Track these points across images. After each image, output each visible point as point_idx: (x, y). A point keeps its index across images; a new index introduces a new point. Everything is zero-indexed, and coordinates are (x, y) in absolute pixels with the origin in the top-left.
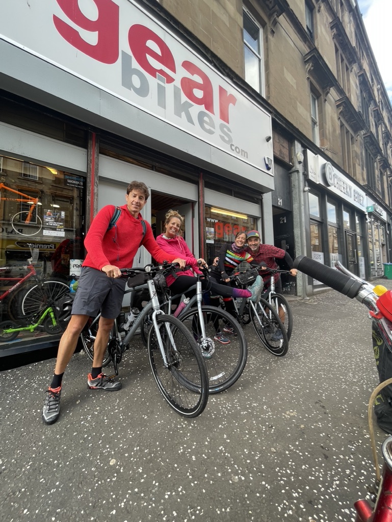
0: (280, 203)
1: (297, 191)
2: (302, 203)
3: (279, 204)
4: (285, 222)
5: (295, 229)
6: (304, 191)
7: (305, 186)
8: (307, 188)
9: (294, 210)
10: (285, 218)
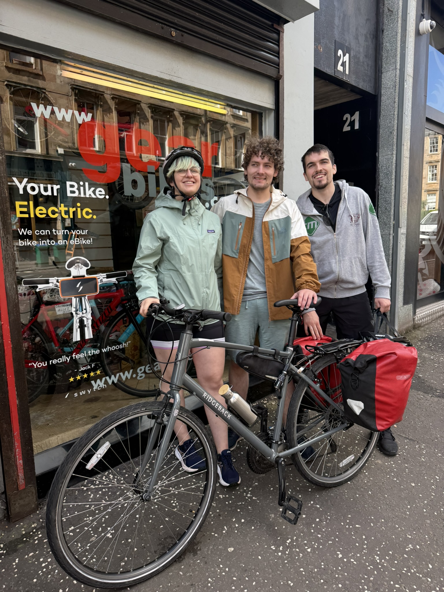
0: (343, 64)
1: (400, 31)
2: (409, 69)
3: (340, 68)
4: (357, 127)
5: (380, 150)
6: (418, 33)
7: (423, 16)
8: (426, 24)
9: (383, 91)
10: (356, 116)
